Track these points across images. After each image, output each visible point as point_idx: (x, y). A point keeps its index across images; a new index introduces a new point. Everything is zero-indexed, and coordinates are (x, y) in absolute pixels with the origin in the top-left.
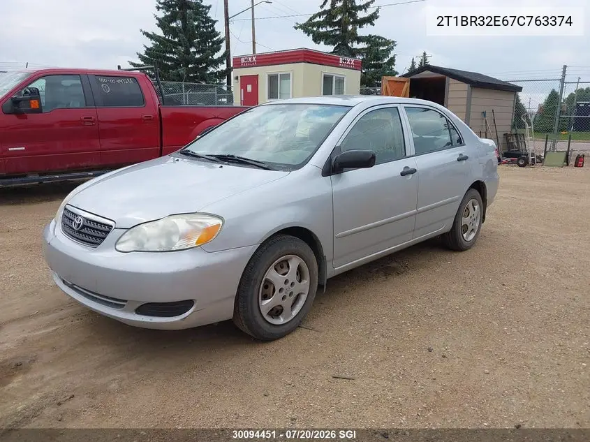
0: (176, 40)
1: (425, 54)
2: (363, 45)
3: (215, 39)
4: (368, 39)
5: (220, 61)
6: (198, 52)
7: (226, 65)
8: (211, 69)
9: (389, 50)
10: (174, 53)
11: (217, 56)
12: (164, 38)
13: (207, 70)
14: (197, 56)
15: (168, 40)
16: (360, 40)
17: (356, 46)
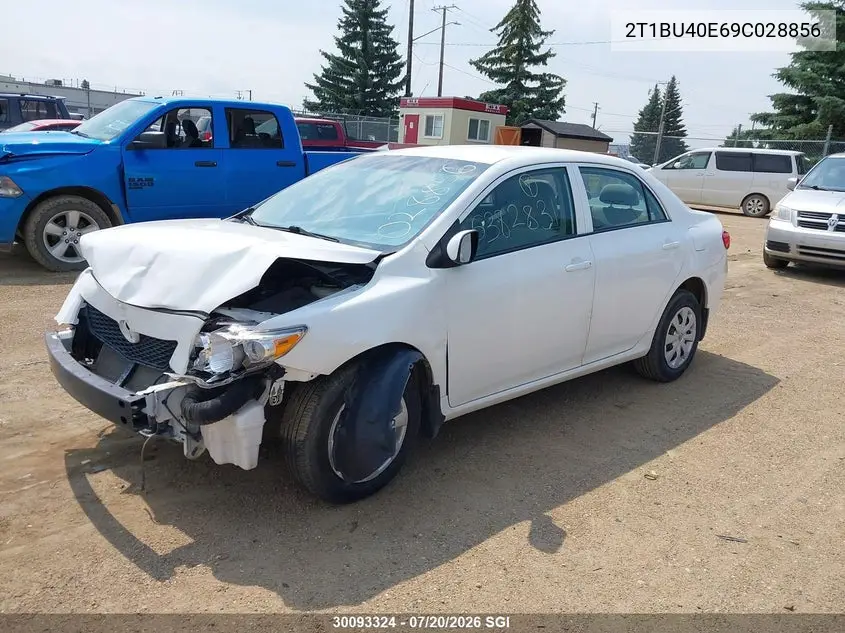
0: (355, 61)
1: (674, 79)
2: (536, 84)
3: (395, 63)
4: (541, 78)
5: (399, 86)
6: (377, 76)
7: (405, 91)
8: (389, 95)
9: (558, 91)
10: (351, 75)
11: (395, 81)
12: (342, 60)
13: (385, 95)
14: (376, 80)
15: (347, 63)
16: (533, 78)
17: (529, 84)
